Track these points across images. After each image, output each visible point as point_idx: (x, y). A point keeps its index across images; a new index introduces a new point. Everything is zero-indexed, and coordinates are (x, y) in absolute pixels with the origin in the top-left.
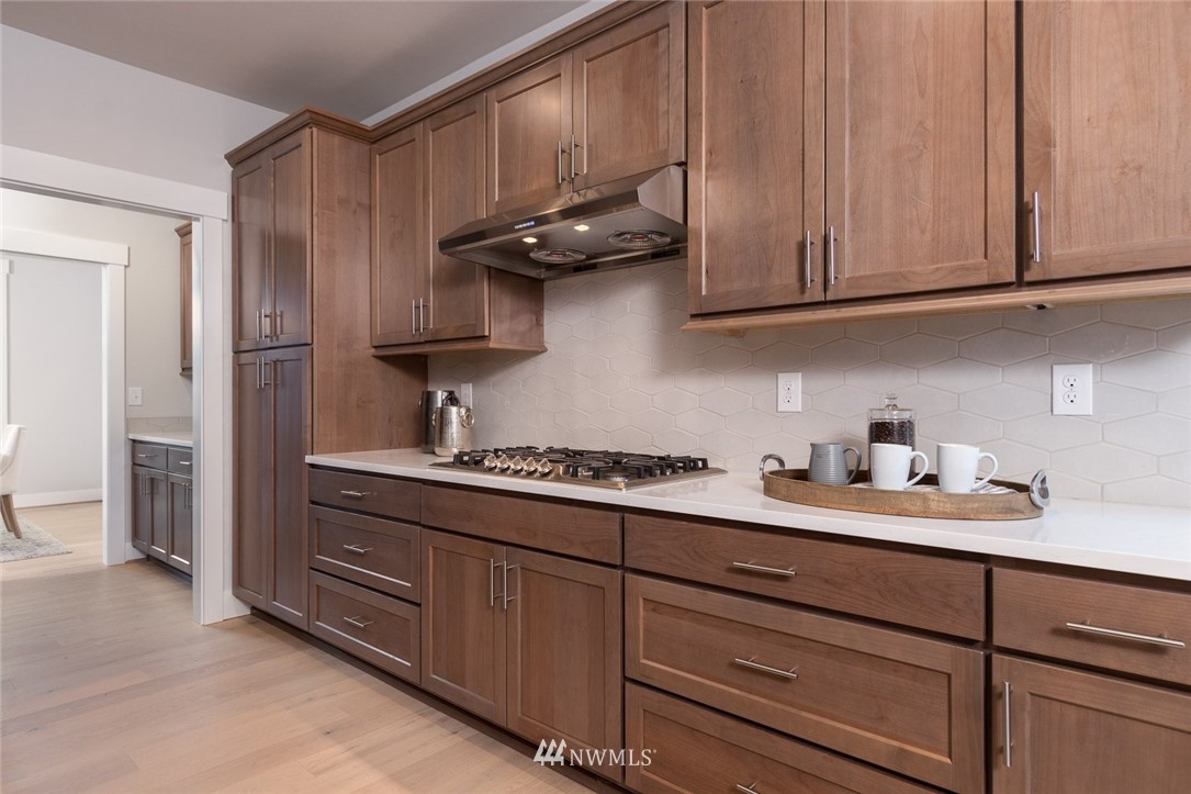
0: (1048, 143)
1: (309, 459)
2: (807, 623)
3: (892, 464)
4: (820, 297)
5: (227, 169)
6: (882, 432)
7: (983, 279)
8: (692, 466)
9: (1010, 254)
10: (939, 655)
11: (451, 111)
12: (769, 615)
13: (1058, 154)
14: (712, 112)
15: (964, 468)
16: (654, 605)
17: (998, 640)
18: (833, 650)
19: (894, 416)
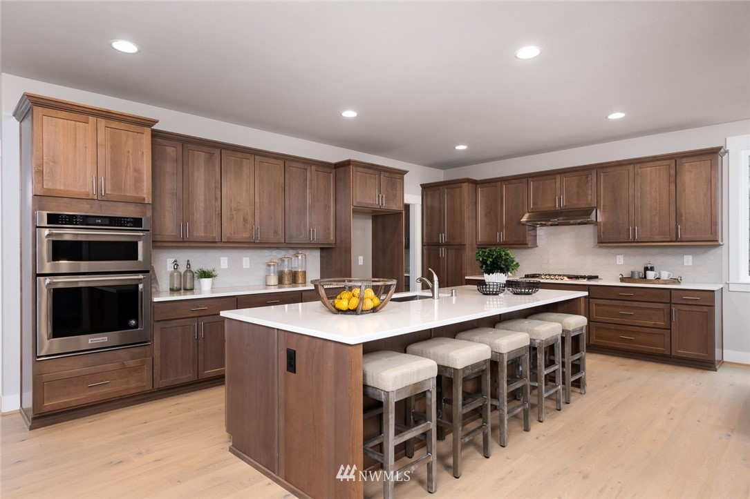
0: (682, 216)
1: (466, 278)
2: (636, 304)
3: (650, 275)
4: (633, 240)
5: (420, 189)
6: (646, 269)
7: (669, 240)
8: (597, 277)
9: (675, 235)
10: (661, 306)
11: (514, 181)
12: (627, 303)
13: (683, 218)
14: (604, 197)
15: (665, 275)
16: (597, 305)
17: (672, 302)
18: (641, 308)
19: (649, 266)
